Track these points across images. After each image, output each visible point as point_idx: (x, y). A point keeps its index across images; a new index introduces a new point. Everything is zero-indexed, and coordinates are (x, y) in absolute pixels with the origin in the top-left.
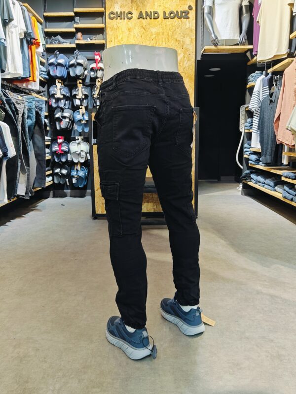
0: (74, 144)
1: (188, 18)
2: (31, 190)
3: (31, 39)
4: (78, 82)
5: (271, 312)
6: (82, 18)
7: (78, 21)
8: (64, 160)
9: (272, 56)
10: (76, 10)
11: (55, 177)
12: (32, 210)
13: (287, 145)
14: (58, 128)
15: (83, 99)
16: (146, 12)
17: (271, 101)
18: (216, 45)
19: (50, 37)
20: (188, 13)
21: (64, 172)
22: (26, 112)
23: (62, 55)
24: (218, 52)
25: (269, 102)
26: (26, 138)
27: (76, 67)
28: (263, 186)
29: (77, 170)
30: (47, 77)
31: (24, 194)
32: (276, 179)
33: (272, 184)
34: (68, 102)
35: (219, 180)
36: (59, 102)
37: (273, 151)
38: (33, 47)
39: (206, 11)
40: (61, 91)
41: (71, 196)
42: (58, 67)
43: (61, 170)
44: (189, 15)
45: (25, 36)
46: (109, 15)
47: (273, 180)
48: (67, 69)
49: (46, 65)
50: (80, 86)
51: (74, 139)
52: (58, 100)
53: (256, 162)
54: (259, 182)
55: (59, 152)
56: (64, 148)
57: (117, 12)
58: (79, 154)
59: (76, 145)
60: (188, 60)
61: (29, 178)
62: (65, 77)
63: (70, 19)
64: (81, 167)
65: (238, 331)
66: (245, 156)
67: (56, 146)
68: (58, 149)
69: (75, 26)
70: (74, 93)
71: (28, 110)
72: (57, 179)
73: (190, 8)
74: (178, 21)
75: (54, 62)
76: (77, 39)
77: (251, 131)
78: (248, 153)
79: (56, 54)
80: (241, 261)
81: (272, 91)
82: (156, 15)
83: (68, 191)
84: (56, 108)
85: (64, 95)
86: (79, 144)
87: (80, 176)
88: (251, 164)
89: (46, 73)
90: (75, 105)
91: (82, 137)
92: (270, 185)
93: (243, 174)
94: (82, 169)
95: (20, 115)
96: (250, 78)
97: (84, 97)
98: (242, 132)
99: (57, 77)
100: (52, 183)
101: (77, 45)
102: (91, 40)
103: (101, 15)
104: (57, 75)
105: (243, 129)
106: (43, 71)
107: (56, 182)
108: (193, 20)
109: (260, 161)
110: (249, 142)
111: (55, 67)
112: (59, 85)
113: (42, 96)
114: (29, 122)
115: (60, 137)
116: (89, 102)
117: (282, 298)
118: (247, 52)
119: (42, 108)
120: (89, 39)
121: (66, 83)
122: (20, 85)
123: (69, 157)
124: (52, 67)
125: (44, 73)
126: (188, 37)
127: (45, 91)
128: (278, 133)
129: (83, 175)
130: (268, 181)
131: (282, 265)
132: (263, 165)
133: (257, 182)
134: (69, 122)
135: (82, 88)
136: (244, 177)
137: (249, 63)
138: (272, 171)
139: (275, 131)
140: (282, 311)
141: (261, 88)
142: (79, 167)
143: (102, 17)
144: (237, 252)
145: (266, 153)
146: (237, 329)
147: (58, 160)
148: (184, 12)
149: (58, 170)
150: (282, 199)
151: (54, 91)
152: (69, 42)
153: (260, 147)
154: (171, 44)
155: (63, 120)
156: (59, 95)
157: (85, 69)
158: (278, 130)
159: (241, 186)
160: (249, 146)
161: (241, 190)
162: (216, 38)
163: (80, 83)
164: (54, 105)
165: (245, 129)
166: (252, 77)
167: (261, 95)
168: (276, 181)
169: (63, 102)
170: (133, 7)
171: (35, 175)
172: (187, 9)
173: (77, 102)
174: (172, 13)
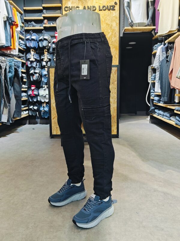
0: (42, 90)
1: (114, 10)
2: (12, 119)
3: (12, 21)
4: (45, 51)
5: (164, 206)
6: (48, 11)
7: (45, 12)
8: (35, 100)
9: (167, 32)
10: (44, 5)
11: (30, 111)
12: (13, 132)
13: (177, 89)
14: (32, 80)
15: (48, 62)
16: (88, 7)
17: (167, 61)
18: (132, 26)
19: (27, 23)
20: (115, 6)
21: (36, 108)
22: (8, 68)
23: (34, 34)
24: (134, 31)
25: (166, 61)
26: (8, 85)
27: (43, 41)
28: (163, 117)
29: (44, 107)
30: (25, 47)
31: (6, 122)
32: (171, 112)
33: (168, 115)
34: (39, 63)
35: (135, 114)
36: (33, 63)
37: (169, 94)
38: (14, 27)
39: (126, 5)
40: (34, 56)
41: (40, 124)
42: (32, 41)
43: (33, 106)
44: (115, 8)
45: (8, 20)
46: (65, 8)
47: (169, 113)
48: (38, 42)
49: (25, 40)
50: (46, 53)
51: (42, 87)
52: (32, 62)
53: (158, 102)
54: (161, 114)
55: (32, 95)
56: (36, 92)
57: (69, 7)
58: (45, 97)
59: (43, 90)
60: (115, 37)
61: (10, 111)
62: (37, 47)
63: (40, 11)
64: (46, 105)
65: (137, 221)
66: (151, 98)
67: (30, 92)
68: (31, 93)
69: (43, 15)
70: (42, 57)
71: (9, 67)
72: (31, 112)
73: (116, 3)
74: (108, 12)
75: (30, 38)
76: (45, 24)
77: (155, 81)
78: (153, 96)
79: (31, 33)
80: (145, 167)
81: (168, 55)
82: (94, 8)
83: (38, 120)
84: (30, 67)
85: (35, 59)
86: (45, 90)
87: (45, 111)
88: (155, 103)
89: (24, 45)
90: (43, 65)
91: (47, 86)
92: (167, 116)
93: (150, 110)
94: (47, 106)
95: (3, 70)
96: (154, 48)
97: (48, 60)
98: (149, 83)
99: (31, 48)
100: (28, 115)
101: (45, 27)
102: (53, 24)
103: (59, 8)
104: (32, 46)
105: (150, 81)
106: (23, 44)
107: (30, 114)
108: (118, 11)
109: (161, 101)
110: (154, 88)
111: (30, 42)
112: (32, 53)
113: (21, 59)
114: (9, 75)
115: (33, 86)
116: (52, 64)
117: (172, 195)
118: (152, 31)
119: (19, 66)
120: (51, 23)
121: (37, 52)
122: (6, 52)
123: (39, 98)
124: (28, 41)
125: (23, 45)
126: (115, 22)
127: (24, 57)
128: (172, 81)
129: (48, 110)
130: (166, 114)
131: (173, 170)
132: (163, 103)
133: (159, 114)
134: (39, 76)
135: (47, 55)
136: (151, 111)
137: (153, 38)
138: (168, 107)
139: (170, 80)
140: (172, 205)
141: (161, 53)
142: (45, 105)
143: (60, 10)
144: (143, 160)
145: (164, 95)
146: (137, 219)
147: (31, 100)
148: (112, 6)
149: (31, 107)
150: (175, 125)
151: (29, 56)
152: (39, 26)
153: (160, 91)
154: (104, 26)
155: (35, 75)
156: (32, 59)
157: (49, 43)
158: (171, 80)
159: (149, 118)
160: (154, 92)
161: (149, 120)
162: (132, 22)
163: (46, 51)
164: (29, 66)
165: (151, 81)
166: (156, 47)
167: (161, 58)
168: (171, 113)
169: (35, 63)
170: (80, 3)
171: (14, 109)
172: (114, 4)
173: (44, 63)
174: (104, 7)
